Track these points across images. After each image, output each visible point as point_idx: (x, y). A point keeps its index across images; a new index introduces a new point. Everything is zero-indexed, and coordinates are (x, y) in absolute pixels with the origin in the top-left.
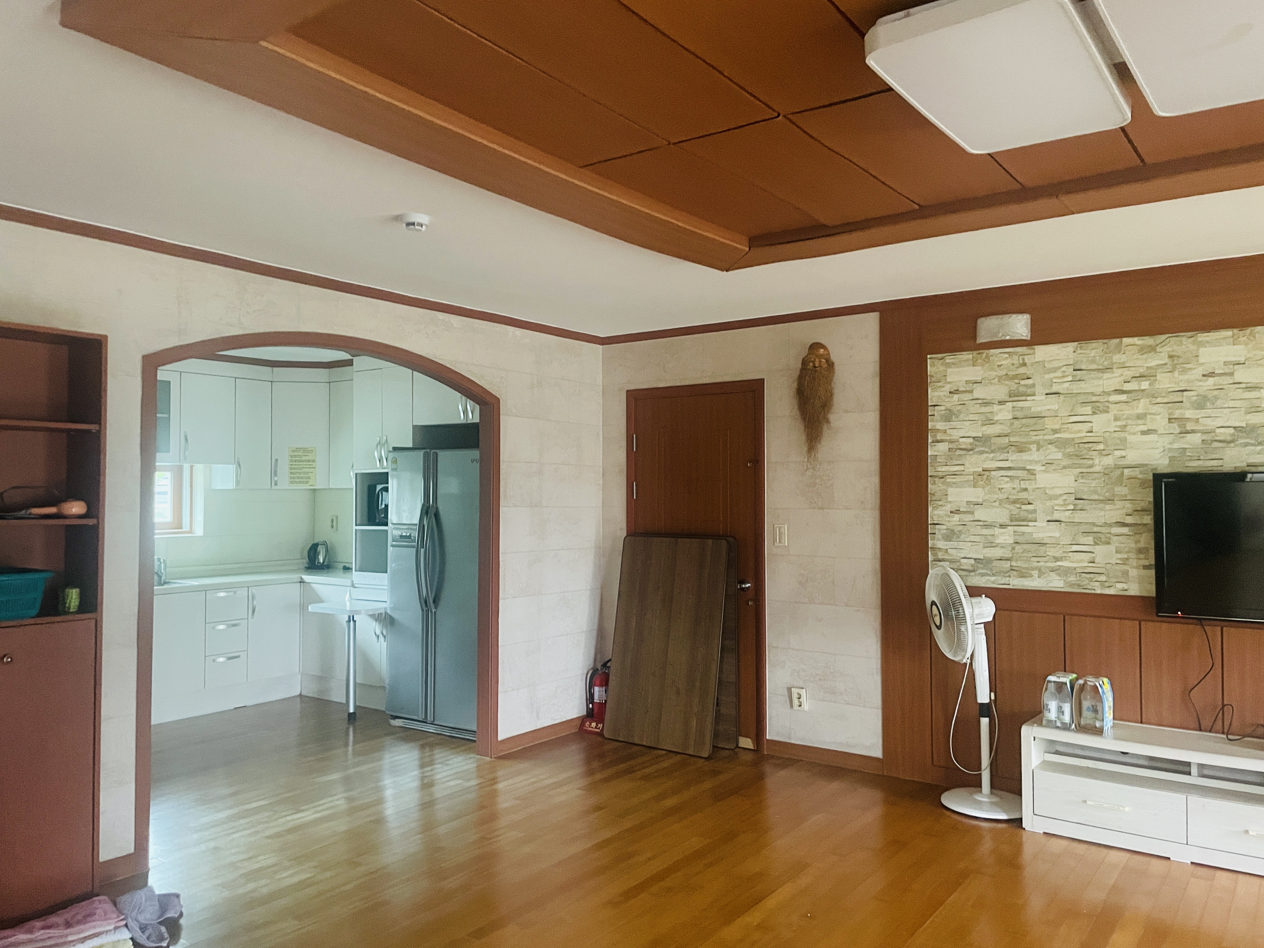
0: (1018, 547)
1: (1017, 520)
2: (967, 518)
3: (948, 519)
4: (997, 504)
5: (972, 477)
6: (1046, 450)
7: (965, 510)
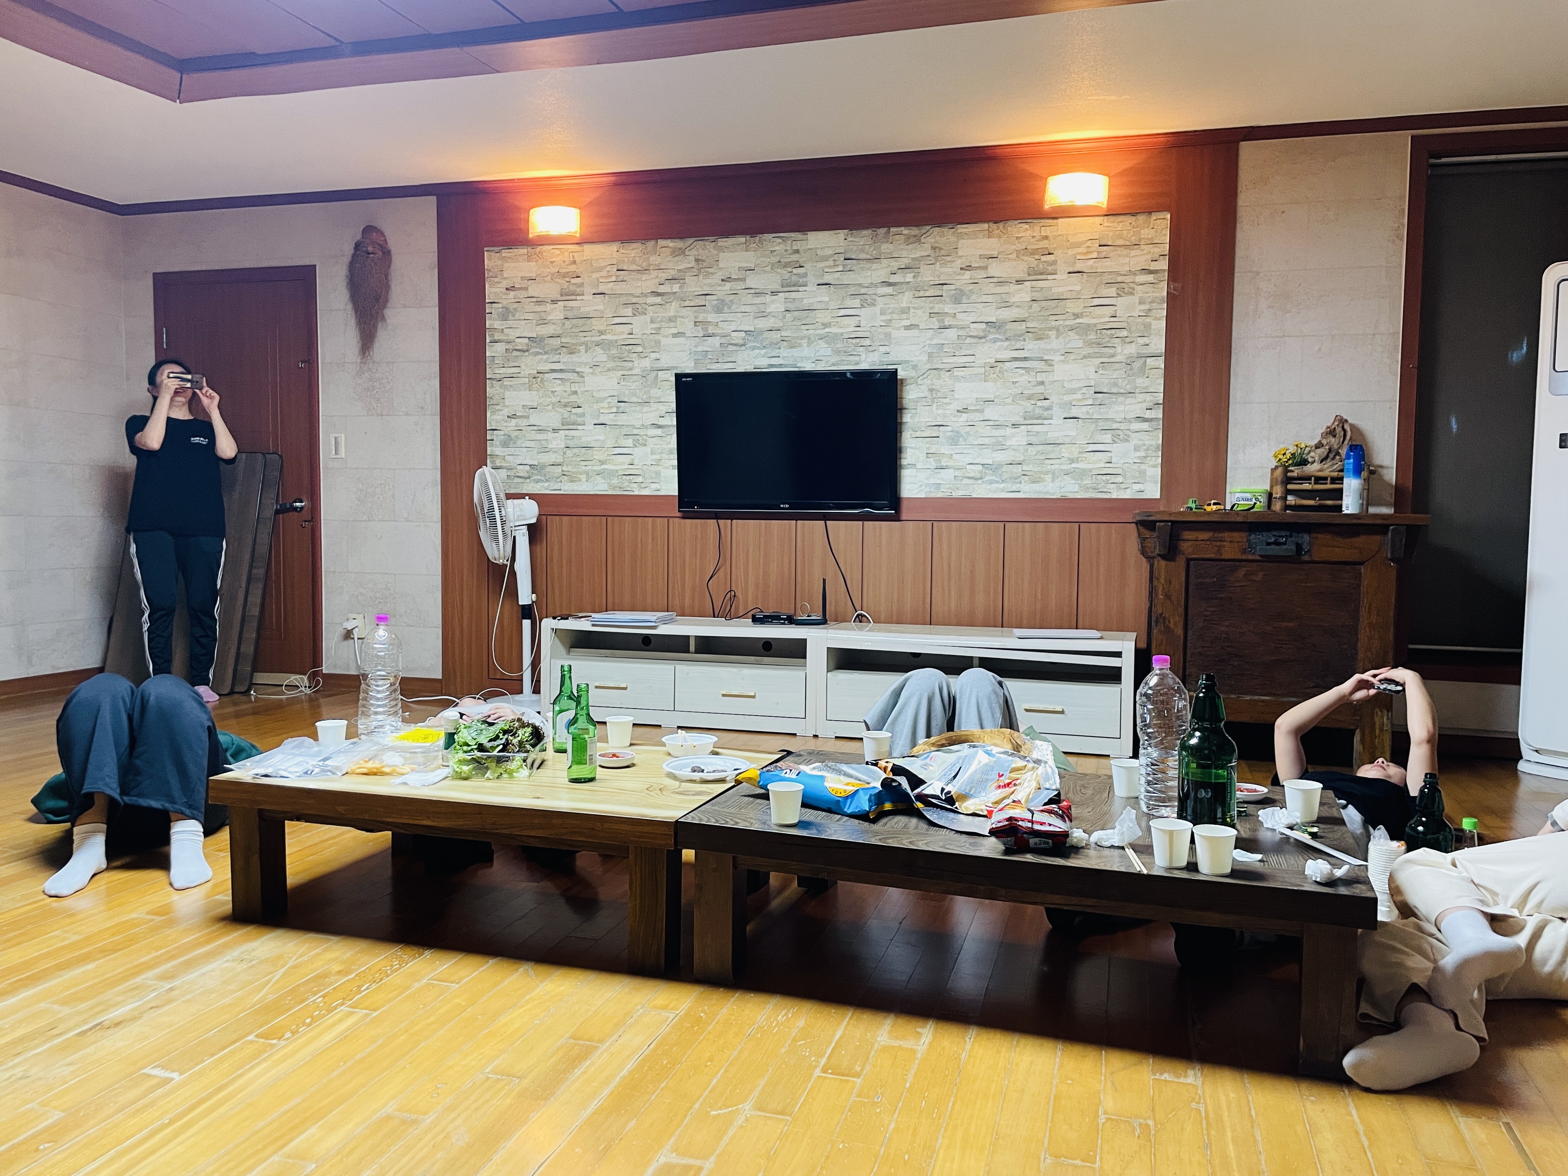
0: (568, 452)
1: (568, 424)
2: (523, 422)
3: (505, 424)
4: (550, 407)
5: (527, 380)
6: (593, 351)
7: (521, 414)
